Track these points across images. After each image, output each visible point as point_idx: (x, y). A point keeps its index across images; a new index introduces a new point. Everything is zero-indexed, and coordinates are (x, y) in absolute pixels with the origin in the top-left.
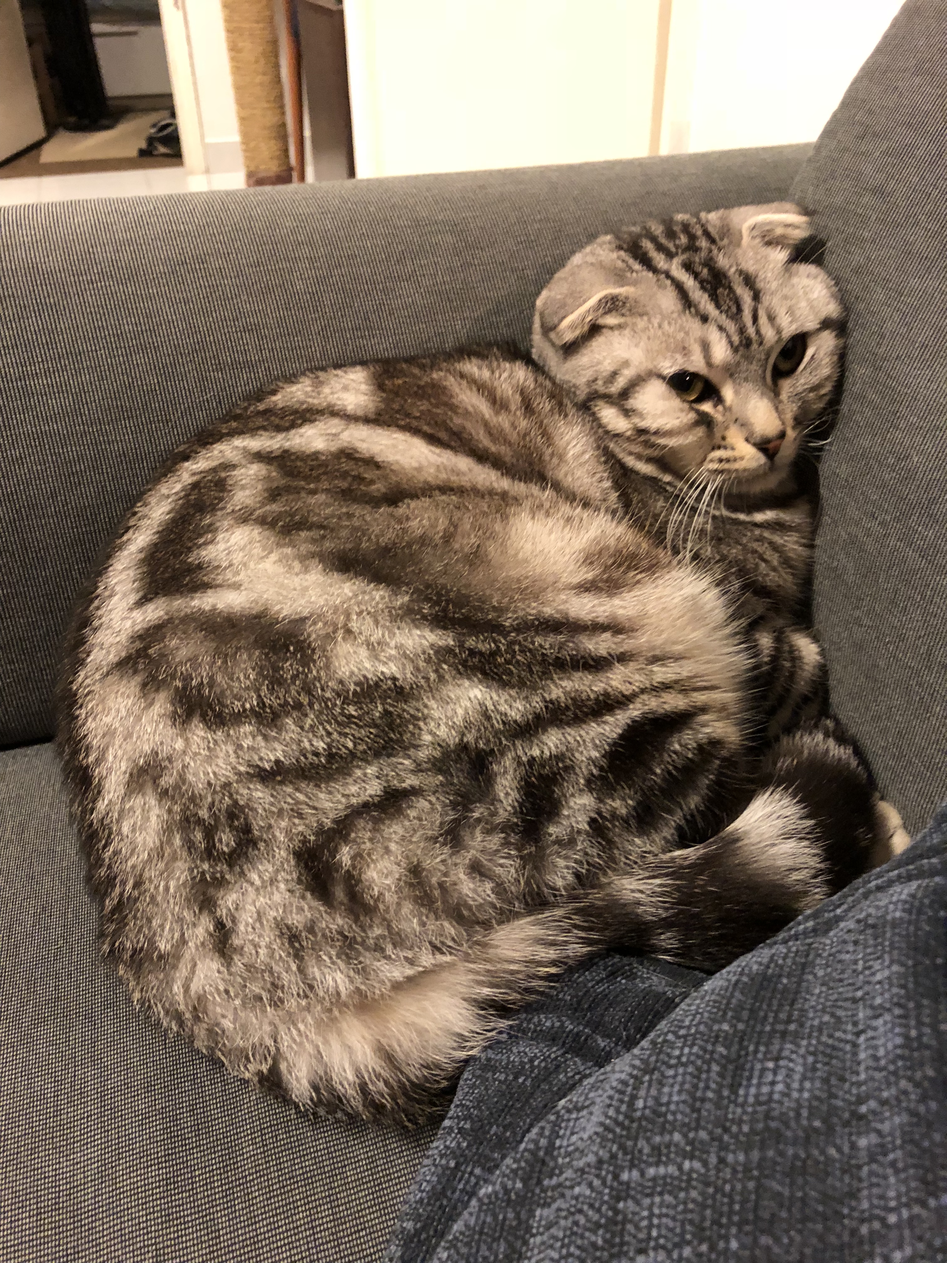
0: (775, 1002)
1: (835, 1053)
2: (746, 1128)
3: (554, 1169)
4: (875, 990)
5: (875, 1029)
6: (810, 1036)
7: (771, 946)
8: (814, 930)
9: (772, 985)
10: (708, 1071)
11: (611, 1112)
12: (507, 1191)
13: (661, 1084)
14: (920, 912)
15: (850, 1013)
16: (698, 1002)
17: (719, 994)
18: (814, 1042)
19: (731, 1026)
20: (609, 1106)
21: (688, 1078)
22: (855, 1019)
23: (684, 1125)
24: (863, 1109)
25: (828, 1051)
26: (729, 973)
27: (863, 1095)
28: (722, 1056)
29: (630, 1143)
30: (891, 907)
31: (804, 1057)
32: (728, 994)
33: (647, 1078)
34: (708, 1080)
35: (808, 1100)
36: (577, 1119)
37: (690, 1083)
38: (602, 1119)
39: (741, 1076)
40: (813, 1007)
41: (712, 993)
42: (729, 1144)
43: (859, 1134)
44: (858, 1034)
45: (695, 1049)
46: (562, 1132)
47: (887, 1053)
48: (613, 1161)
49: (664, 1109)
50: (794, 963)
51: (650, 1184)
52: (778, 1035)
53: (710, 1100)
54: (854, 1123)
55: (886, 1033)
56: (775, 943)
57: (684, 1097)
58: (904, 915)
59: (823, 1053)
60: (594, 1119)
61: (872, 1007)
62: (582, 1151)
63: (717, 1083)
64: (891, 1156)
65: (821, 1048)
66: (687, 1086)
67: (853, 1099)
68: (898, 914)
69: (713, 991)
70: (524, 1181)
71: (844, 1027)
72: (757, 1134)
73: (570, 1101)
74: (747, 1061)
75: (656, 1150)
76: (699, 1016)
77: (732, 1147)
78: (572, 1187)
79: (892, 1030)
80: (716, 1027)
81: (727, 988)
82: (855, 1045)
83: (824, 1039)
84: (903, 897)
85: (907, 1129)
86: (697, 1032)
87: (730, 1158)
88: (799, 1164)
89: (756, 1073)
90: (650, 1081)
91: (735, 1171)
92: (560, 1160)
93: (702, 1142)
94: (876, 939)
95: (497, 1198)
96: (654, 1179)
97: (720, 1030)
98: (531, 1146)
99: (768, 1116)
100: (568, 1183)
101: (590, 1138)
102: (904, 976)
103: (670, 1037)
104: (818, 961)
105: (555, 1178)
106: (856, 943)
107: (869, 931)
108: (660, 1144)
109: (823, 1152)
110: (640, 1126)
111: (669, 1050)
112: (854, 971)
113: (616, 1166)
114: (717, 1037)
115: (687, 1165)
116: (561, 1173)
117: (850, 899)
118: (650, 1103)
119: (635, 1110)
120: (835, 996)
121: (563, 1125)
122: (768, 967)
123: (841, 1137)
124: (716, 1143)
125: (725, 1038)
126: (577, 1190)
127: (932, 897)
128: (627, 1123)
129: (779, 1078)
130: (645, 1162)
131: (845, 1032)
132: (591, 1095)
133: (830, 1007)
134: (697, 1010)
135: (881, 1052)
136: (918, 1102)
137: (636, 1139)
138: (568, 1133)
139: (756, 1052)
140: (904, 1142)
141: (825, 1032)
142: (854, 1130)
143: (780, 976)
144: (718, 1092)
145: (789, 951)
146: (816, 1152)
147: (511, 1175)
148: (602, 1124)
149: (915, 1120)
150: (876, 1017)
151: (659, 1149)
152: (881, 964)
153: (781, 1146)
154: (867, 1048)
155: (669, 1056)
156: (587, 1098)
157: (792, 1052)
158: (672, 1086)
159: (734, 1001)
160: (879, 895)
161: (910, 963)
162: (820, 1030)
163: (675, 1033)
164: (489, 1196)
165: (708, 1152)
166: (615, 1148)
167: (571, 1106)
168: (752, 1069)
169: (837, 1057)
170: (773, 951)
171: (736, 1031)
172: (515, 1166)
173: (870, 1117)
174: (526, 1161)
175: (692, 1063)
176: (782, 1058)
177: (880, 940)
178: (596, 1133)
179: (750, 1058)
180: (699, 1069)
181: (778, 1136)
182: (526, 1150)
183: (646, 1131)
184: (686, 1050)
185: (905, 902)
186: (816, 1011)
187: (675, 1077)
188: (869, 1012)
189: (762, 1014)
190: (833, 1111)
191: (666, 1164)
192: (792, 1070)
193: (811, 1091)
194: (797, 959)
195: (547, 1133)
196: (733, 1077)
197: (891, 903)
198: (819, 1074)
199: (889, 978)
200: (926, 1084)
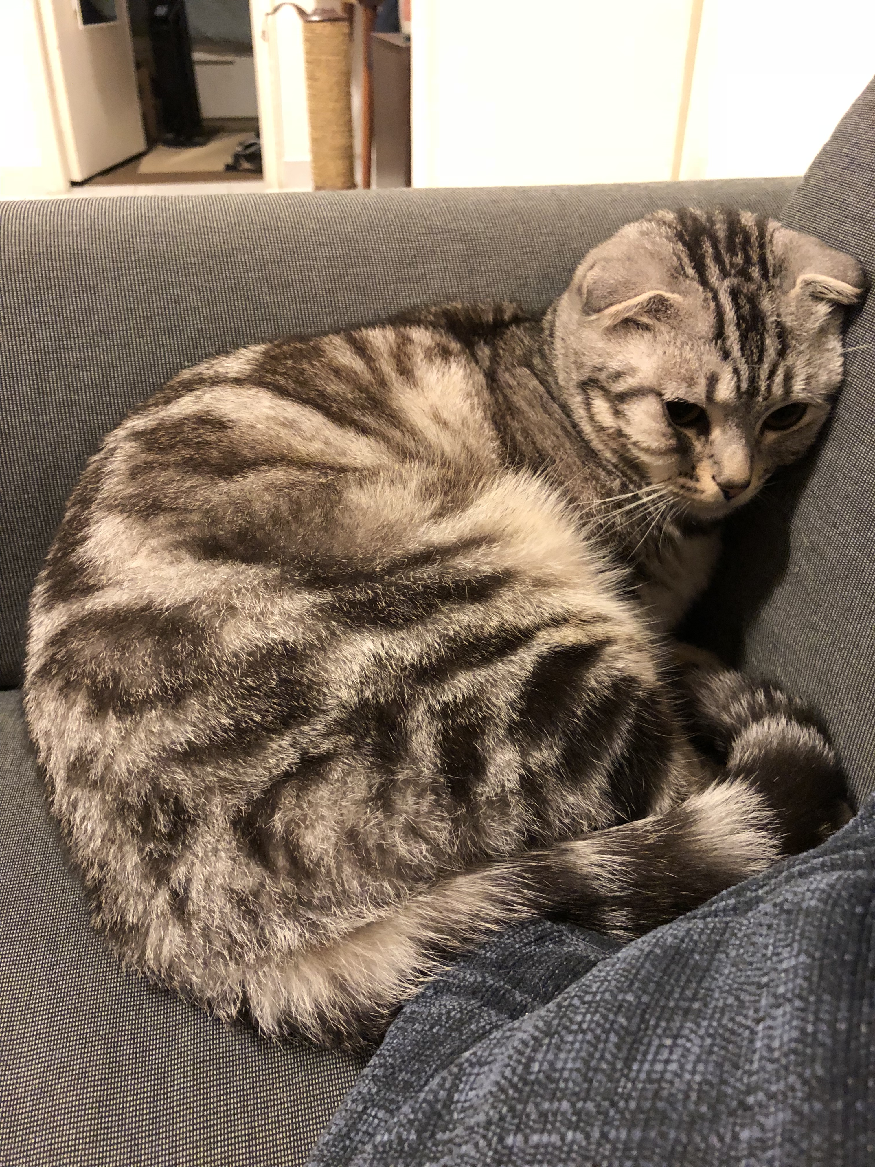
0: (684, 978)
1: (733, 1038)
2: (633, 1105)
3: (448, 1123)
4: (780, 979)
5: (774, 1018)
6: (712, 1017)
7: (689, 919)
8: (734, 909)
9: (684, 960)
10: (606, 1041)
11: (508, 1072)
12: (401, 1141)
13: (559, 1048)
14: (835, 904)
15: (753, 998)
16: (608, 968)
17: (630, 963)
18: (715, 1024)
19: (636, 997)
20: (508, 1065)
21: (585, 1046)
22: (757, 1005)
23: (576, 1094)
24: (750, 1100)
25: (727, 1035)
26: (643, 942)
27: (753, 1085)
28: (622, 1027)
29: (519, 1107)
30: (809, 894)
31: (702, 1038)
32: (639, 964)
33: (546, 1041)
34: (604, 1050)
35: (700, 1084)
36: (478, 1074)
37: (587, 1051)
38: (499, 1078)
39: (637, 1050)
40: (720, 987)
41: (624, 961)
42: (614, 1119)
43: (743, 1126)
44: (758, 1021)
45: (597, 1017)
46: (462, 1086)
47: (781, 1045)
48: (501, 1124)
49: (557, 1075)
50: (709, 940)
51: (532, 1151)
52: (680, 1012)
53: (603, 1071)
54: (740, 1112)
55: (783, 1025)
56: (695, 917)
57: (579, 1064)
58: (821, 906)
59: (721, 1035)
60: (493, 1077)
61: (775, 996)
62: (476, 1109)
63: (613, 1055)
64: (770, 1153)
65: (721, 1031)
66: (583, 1054)
67: (743, 1088)
68: (813, 903)
69: (625, 959)
70: (419, 1133)
71: (744, 1012)
72: (643, 1112)
73: (475, 1054)
74: (645, 1035)
75: (543, 1115)
76: (606, 983)
77: (616, 1123)
78: (460, 1145)
79: (789, 1022)
80: (620, 997)
81: (639, 957)
82: (753, 1032)
83: (724, 1021)
84: (822, 886)
85: (789, 1127)
86: (601, 999)
87: (613, 1134)
88: (679, 1149)
89: (653, 1049)
90: (550, 1043)
91: (614, 1149)
92: (455, 1115)
93: (588, 1114)
94: (788, 925)
95: (391, 1148)
96: (537, 1147)
97: (624, 1000)
98: (431, 1097)
99: (656, 1095)
100: (457, 1140)
101: (485, 1096)
102: (809, 968)
103: (576, 1002)
104: (732, 941)
105: (447, 1132)
106: (770, 927)
107: (784, 917)
108: (548, 1111)
109: (705, 1139)
110: (532, 1091)
111: (572, 1015)
112: (764, 955)
113: (503, 1129)
114: (620, 1006)
115: (570, 1135)
116: (455, 1128)
117: (773, 881)
118: (546, 1066)
119: (531, 1073)
120: (743, 979)
121: (464, 1079)
122: (683, 941)
123: (725, 1127)
124: (601, 1117)
125: (629, 1010)
126: (464, 1148)
127: (852, 891)
128: (520, 1085)
129: (674, 1057)
130: (531, 1128)
131: (746, 1017)
132: (496, 1051)
133: (737, 989)
134: (605, 977)
135: (776, 1044)
136: (803, 1100)
137: (526, 1103)
138: (468, 1087)
139: (657, 1026)
140: (784, 1140)
141: (727, 1016)
142: (739, 1121)
143: (693, 951)
144: (612, 1065)
145: (706, 927)
146: (698, 1139)
147: (407, 1126)
148: (497, 1083)
149: (797, 1119)
150: (778, 1006)
151: (546, 1116)
152: (789, 952)
153: (664, 1128)
154: (763, 1039)
155: (571, 1021)
156: (490, 1055)
157: (692, 1031)
158: (569, 1052)
159: (643, 972)
160: (800, 881)
161: (817, 955)
162: (723, 1013)
163: (580, 998)
164: (384, 1145)
165: (592, 1125)
166: (505, 1110)
167: (474, 1060)
168: (649, 1044)
169: (734, 1043)
170: (691, 925)
171: (640, 1002)
172: (412, 1117)
173: (756, 1109)
174: (424, 1113)
175: (592, 1031)
176: (682, 1037)
177: (792, 927)
178: (491, 1093)
179: (650, 1032)
180: (597, 1038)
181: (664, 1117)
182: (425, 1100)
183: (537, 1095)
184: (588, 1017)
185: (823, 891)
186: (721, 992)
187: (572, 1043)
188: (772, 1000)
189: (668, 988)
190: (721, 1097)
191: (550, 1133)
192: (688, 1050)
193: (703, 1074)
194: (713, 936)
195: (447, 1085)
196: (629, 1050)
197: (808, 890)
198: (714, 1057)
199: (795, 967)
200: (814, 1083)
